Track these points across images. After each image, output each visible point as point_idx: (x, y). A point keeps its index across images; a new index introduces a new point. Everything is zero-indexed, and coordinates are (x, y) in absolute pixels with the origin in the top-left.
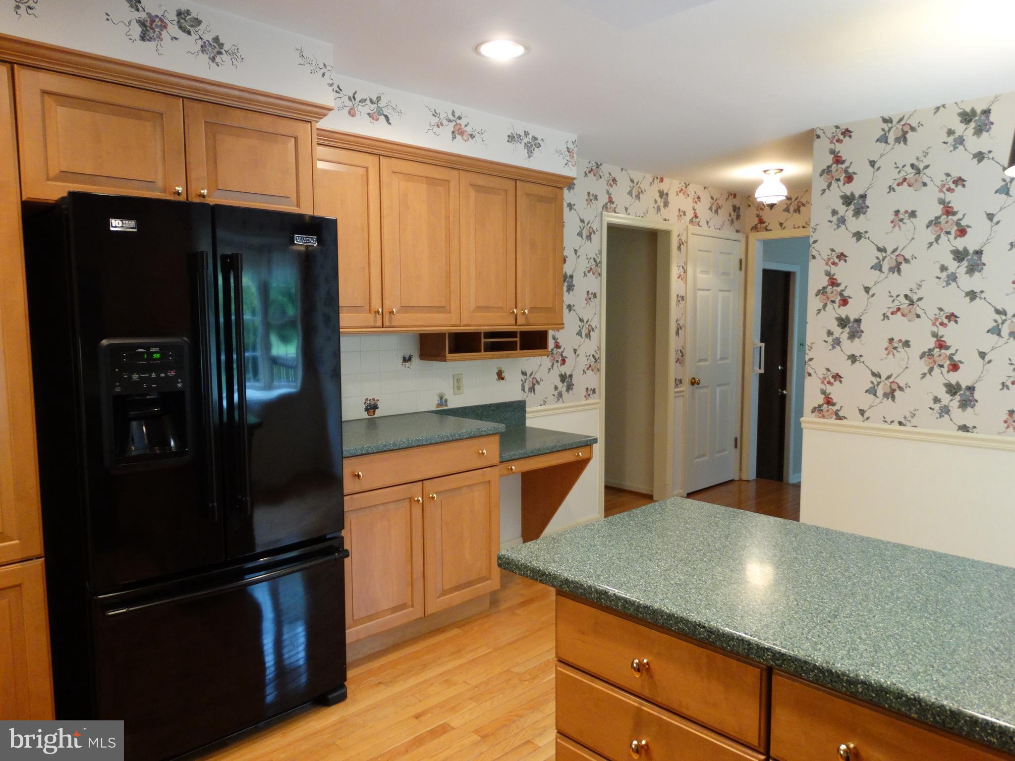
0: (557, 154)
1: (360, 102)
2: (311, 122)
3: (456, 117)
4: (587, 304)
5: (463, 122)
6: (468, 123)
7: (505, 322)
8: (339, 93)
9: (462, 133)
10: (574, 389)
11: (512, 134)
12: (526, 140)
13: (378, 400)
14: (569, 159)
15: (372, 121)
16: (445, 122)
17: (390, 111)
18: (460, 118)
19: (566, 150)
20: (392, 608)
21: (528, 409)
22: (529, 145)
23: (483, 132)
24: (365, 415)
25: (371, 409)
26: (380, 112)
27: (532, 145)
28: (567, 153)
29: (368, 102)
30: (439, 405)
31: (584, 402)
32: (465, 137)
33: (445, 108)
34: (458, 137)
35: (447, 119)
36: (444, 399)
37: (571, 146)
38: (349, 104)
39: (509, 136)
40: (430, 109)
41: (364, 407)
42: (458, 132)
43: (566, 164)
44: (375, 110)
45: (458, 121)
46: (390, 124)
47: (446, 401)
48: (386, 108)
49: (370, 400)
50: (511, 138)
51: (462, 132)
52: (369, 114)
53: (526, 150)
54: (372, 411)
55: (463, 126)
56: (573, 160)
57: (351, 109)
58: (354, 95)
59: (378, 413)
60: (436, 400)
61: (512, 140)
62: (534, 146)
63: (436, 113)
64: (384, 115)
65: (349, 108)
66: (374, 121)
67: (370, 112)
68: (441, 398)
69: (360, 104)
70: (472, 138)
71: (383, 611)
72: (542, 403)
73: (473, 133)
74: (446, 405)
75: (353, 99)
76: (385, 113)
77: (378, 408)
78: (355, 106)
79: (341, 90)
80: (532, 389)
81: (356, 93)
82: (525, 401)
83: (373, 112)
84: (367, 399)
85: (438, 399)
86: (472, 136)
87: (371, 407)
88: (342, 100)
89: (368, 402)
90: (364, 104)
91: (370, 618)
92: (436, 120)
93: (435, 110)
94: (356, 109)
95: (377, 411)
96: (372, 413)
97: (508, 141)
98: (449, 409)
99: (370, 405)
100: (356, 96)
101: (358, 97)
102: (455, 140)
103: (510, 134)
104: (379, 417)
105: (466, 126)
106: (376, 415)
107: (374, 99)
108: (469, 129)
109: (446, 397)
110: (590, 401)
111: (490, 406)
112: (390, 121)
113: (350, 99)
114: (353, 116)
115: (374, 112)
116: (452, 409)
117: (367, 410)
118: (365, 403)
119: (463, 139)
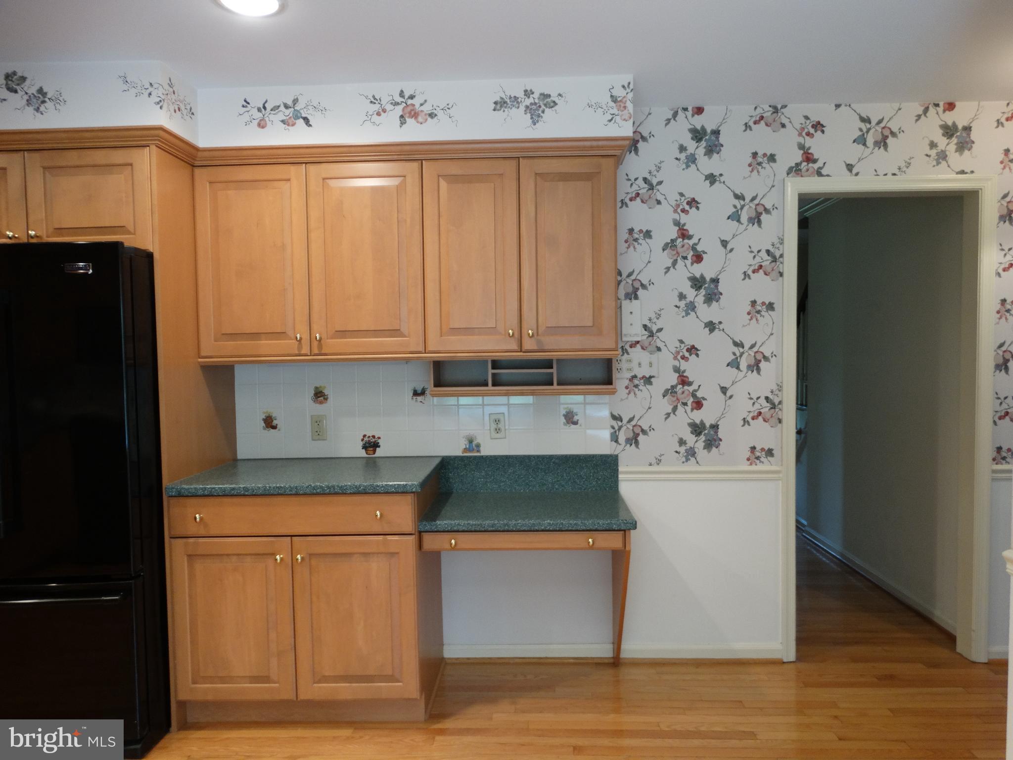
0: (591, 110)
1: (271, 110)
2: (149, 146)
3: (406, 97)
4: (751, 319)
5: (416, 102)
6: (426, 101)
7: (505, 347)
8: (246, 107)
9: (415, 115)
10: (721, 447)
11: (502, 98)
12: (528, 102)
13: (379, 438)
14: (615, 111)
15: (287, 127)
16: (389, 107)
17: (311, 111)
18: (412, 97)
19: (609, 100)
20: (254, 677)
21: (621, 469)
22: (534, 107)
23: (450, 106)
24: (363, 453)
25: (370, 447)
26: (297, 116)
27: (540, 107)
28: (613, 104)
29: (282, 108)
30: (465, 450)
31: (746, 467)
32: (420, 119)
33: (388, 90)
34: (410, 121)
35: (392, 103)
36: (474, 443)
37: (619, 93)
38: (260, 115)
39: (496, 103)
40: (366, 97)
41: (361, 444)
42: (410, 113)
43: (610, 121)
44: (291, 115)
45: (410, 102)
46: (310, 126)
47: (478, 446)
48: (305, 110)
49: (369, 437)
50: (500, 104)
51: (415, 113)
52: (283, 121)
53: (529, 115)
54: (372, 449)
55: (417, 106)
56: (626, 112)
57: (261, 120)
58: (264, 105)
59: (379, 452)
60: (463, 444)
61: (501, 106)
62: (543, 107)
63: (375, 99)
64: (302, 118)
65: (258, 120)
66: (290, 128)
67: (285, 118)
68: (471, 442)
69: (272, 112)
70: (432, 118)
71: (238, 677)
72: (654, 461)
73: (434, 111)
74: (479, 451)
75: (263, 110)
76: (304, 115)
77: (379, 447)
78: (265, 116)
79: (248, 103)
80: (633, 440)
81: (266, 102)
82: (617, 456)
83: (288, 117)
84: (365, 436)
85: (467, 442)
86: (432, 115)
87: (371, 445)
88: (250, 113)
89: (366, 439)
90: (277, 111)
91: (223, 680)
92: (376, 107)
93: (374, 97)
94: (267, 119)
95: (378, 449)
96: (372, 452)
97: (494, 110)
98: (482, 456)
99: (369, 443)
100: (266, 105)
101: (269, 106)
102: (404, 126)
103: (498, 99)
104: (379, 457)
105: (422, 105)
106: (377, 454)
107: (290, 103)
108: (427, 108)
109: (479, 440)
110: (760, 467)
111: (551, 457)
112: (311, 123)
113: (259, 110)
114: (263, 127)
115: (291, 117)
116: (487, 456)
117: (365, 447)
118: (362, 440)
119: (418, 122)
